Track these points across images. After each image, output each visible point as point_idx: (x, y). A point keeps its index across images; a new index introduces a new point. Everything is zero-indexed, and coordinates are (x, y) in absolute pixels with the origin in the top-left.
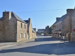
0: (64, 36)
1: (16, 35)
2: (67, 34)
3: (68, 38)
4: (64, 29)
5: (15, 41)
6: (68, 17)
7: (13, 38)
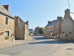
0: (55, 36)
1: (24, 35)
2: (57, 35)
3: (58, 38)
4: (55, 31)
5: (23, 39)
6: (58, 22)
7: (22, 37)
